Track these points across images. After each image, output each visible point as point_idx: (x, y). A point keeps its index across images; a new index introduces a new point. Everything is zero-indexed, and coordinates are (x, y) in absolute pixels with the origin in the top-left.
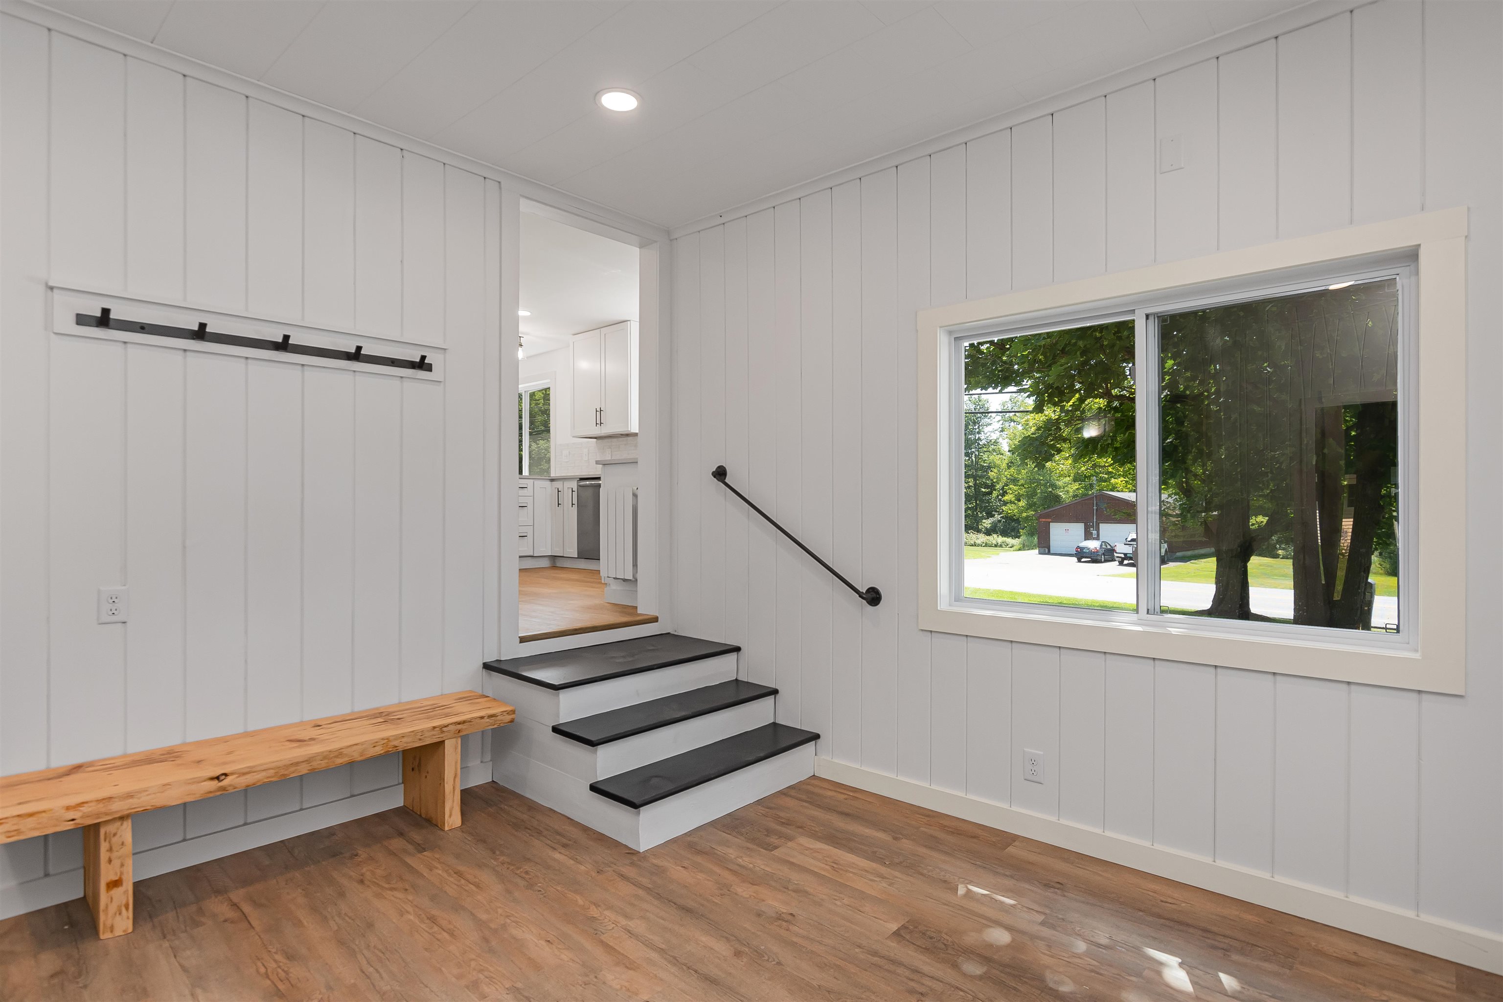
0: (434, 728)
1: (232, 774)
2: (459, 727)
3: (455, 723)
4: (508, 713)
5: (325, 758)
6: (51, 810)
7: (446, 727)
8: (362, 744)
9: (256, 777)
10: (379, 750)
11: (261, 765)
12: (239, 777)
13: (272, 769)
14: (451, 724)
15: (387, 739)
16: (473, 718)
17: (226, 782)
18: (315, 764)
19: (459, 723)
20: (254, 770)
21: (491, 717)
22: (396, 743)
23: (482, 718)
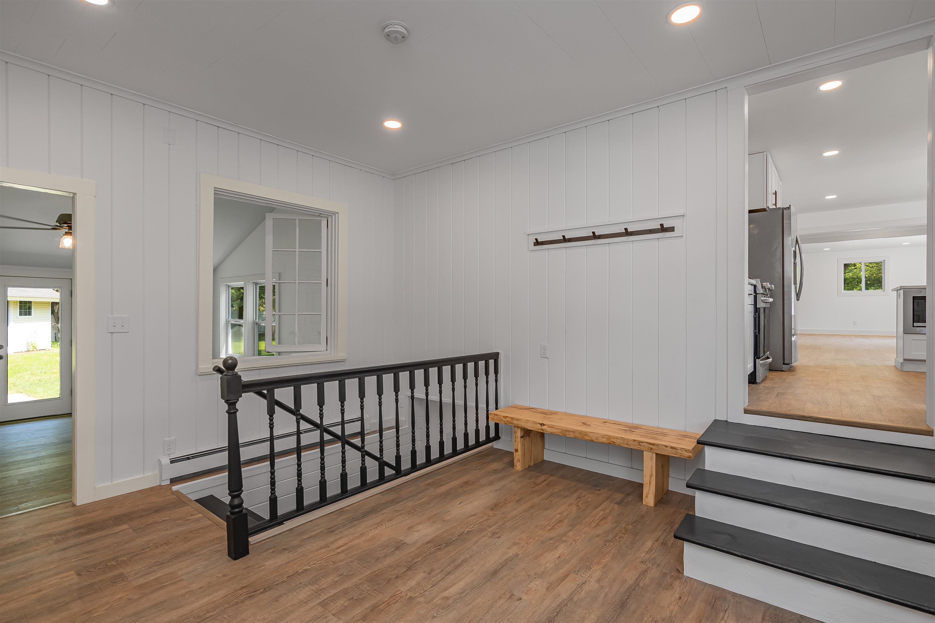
0: (634, 440)
1: (546, 425)
2: (651, 446)
3: (647, 443)
4: (685, 451)
5: (580, 434)
6: (500, 415)
7: (642, 443)
8: (597, 434)
9: (554, 430)
10: (605, 440)
11: (556, 426)
12: (548, 427)
13: (560, 429)
14: (645, 442)
15: (609, 436)
16: (660, 444)
17: (544, 427)
18: (577, 435)
19: (650, 444)
20: (553, 427)
21: (673, 449)
22: (614, 440)
23: (666, 446)
